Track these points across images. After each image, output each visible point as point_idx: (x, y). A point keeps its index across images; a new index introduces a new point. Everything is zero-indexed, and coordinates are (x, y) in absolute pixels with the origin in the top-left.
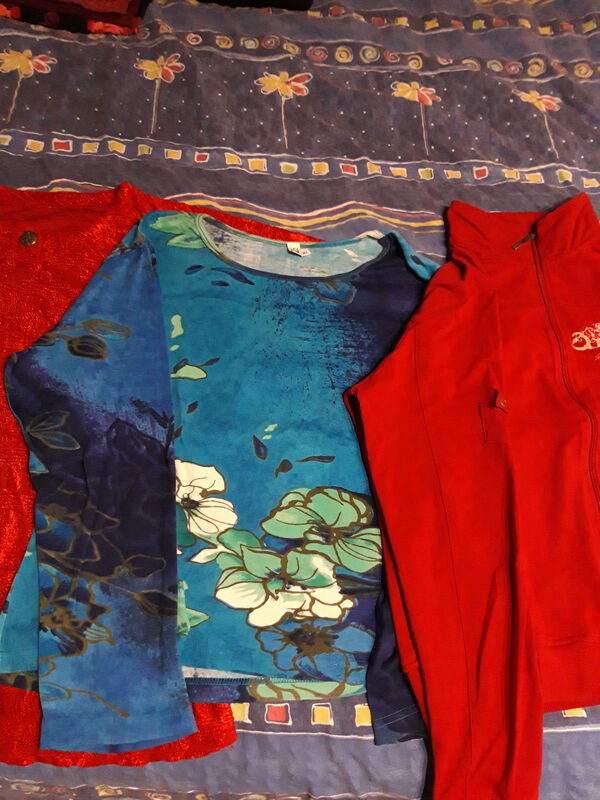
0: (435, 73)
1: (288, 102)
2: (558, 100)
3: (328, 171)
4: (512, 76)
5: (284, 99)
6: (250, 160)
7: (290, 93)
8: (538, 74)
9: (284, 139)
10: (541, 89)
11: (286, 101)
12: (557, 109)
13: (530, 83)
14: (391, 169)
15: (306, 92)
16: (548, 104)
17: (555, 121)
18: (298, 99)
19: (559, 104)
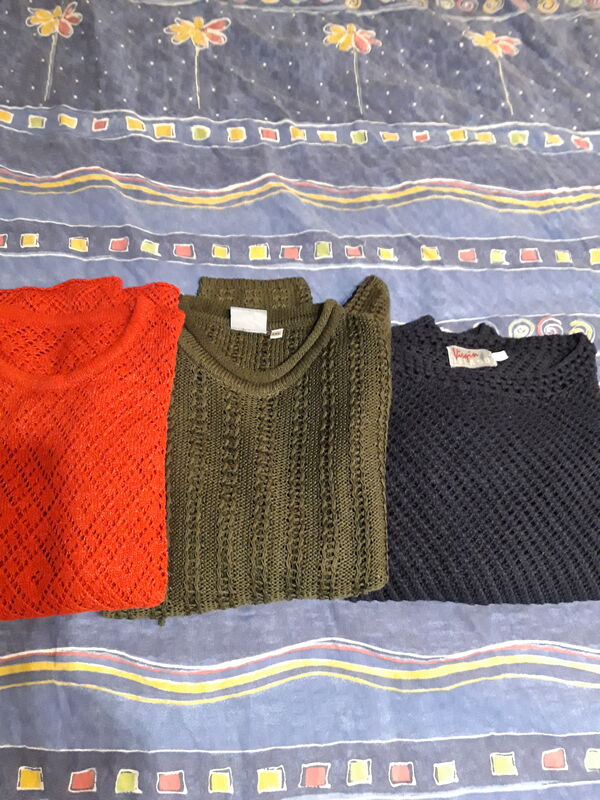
0: (376, 12)
1: (203, 53)
2: (518, 41)
3: (245, 137)
4: (466, 14)
5: (198, 49)
6: (155, 126)
7: (206, 43)
8: (495, 11)
9: (196, 97)
10: (498, 30)
11: (200, 52)
12: (516, 52)
13: (485, 22)
14: (319, 133)
15: (224, 40)
16: (504, 47)
17: (512, 68)
18: (215, 49)
19: (518, 47)
